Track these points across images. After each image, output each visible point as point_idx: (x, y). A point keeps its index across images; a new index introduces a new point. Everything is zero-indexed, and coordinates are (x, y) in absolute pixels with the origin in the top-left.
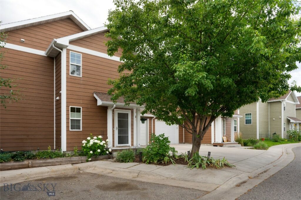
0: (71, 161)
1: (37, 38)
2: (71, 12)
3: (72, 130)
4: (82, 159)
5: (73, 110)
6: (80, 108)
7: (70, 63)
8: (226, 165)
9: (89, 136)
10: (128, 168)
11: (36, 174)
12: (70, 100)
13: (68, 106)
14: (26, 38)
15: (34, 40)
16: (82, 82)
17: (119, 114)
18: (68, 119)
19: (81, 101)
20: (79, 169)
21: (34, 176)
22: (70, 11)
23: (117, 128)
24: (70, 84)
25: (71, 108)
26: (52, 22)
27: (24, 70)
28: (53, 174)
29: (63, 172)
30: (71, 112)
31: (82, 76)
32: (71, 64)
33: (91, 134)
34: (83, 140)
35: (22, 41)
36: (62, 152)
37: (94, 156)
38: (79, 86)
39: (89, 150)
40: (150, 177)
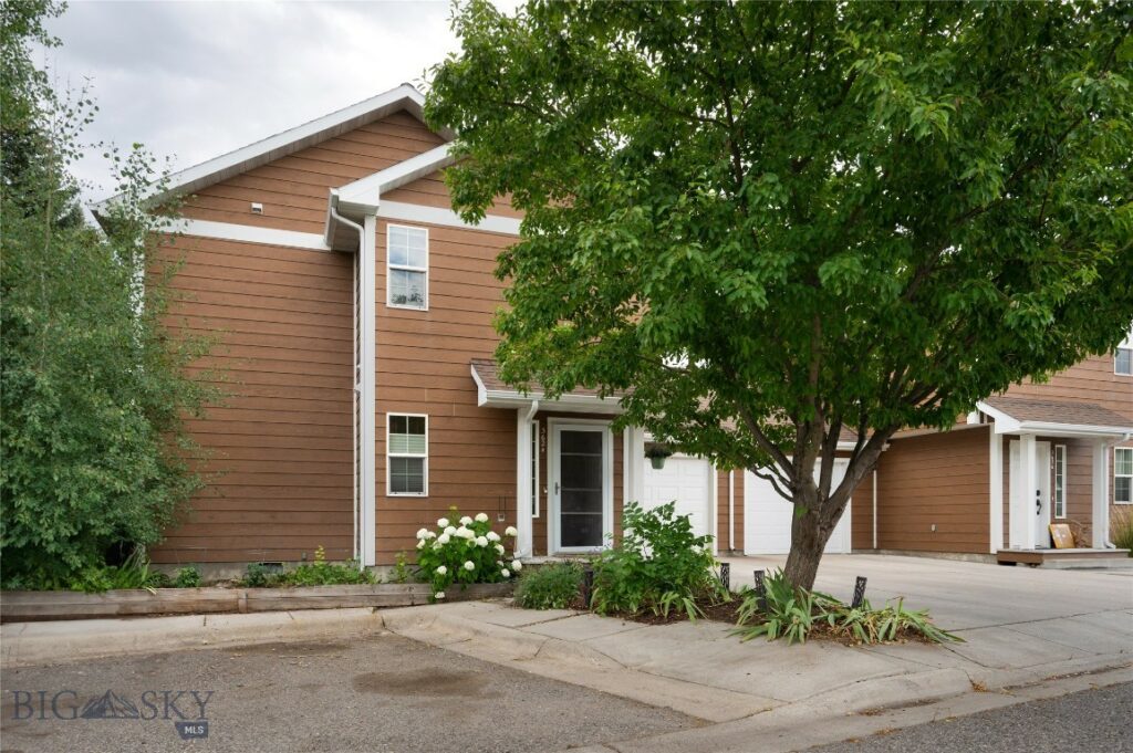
0: (377, 598)
1: (301, 196)
2: (407, 88)
3: (393, 494)
4: (413, 592)
5: (398, 425)
6: (423, 419)
7: (389, 265)
8: (913, 633)
9: (444, 513)
10: (525, 625)
11: (238, 632)
12: (388, 393)
13: (379, 414)
14: (267, 198)
15: (291, 201)
16: (428, 328)
17: (564, 434)
18: (380, 456)
19: (426, 395)
20: (384, 624)
21: (234, 637)
22: (402, 85)
23: (557, 488)
24: (388, 339)
25: (392, 418)
26: (348, 133)
27: (262, 303)
28: (293, 633)
29: (327, 631)
30: (391, 431)
31: (430, 308)
32: (392, 269)
33: (454, 508)
34: (419, 529)
35: (255, 209)
36: (362, 569)
37: (457, 585)
38: (419, 342)
39: (434, 563)
40: (571, 660)
